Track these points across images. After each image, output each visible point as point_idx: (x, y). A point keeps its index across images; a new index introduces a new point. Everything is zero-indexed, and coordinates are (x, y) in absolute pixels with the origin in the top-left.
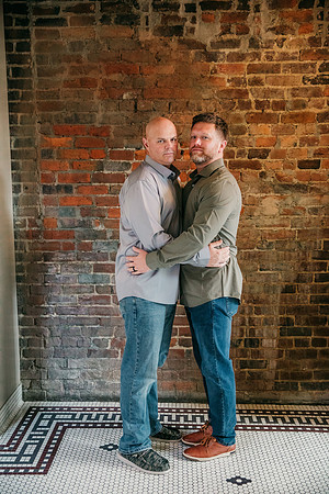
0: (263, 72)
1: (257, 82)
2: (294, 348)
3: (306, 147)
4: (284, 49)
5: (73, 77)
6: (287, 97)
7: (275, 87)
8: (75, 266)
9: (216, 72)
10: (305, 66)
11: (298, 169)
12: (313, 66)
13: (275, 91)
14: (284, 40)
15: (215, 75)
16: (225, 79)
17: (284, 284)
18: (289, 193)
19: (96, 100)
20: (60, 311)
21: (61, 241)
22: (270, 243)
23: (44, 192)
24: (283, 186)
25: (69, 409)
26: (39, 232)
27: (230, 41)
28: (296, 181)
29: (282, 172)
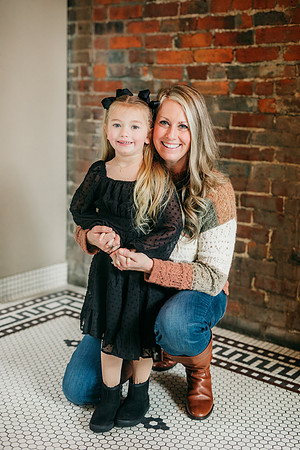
23: (97, 32)
26: (89, 82)
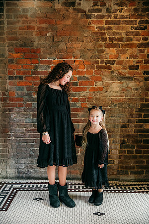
0: (112, 24)
1: (110, 28)
2: (127, 154)
3: (132, 59)
4: (122, 13)
5: (23, 25)
6: (124, 36)
7: (118, 31)
8: (24, 115)
9: (90, 24)
10: (132, 21)
11: (128, 70)
12: (136, 21)
13: (118, 33)
14: (122, 9)
15: (90, 25)
16: (95, 27)
17: (122, 124)
18: (125, 81)
19: (34, 36)
20: (16, 136)
21: (17, 102)
22: (116, 105)
23: (9, 79)
24: (121, 77)
25: (20, 183)
26: (7, 98)
27: (97, 9)
28: (127, 75)
29: (121, 71)
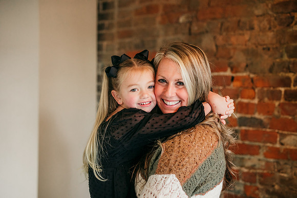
5: (141, 6)
19: (158, 26)
